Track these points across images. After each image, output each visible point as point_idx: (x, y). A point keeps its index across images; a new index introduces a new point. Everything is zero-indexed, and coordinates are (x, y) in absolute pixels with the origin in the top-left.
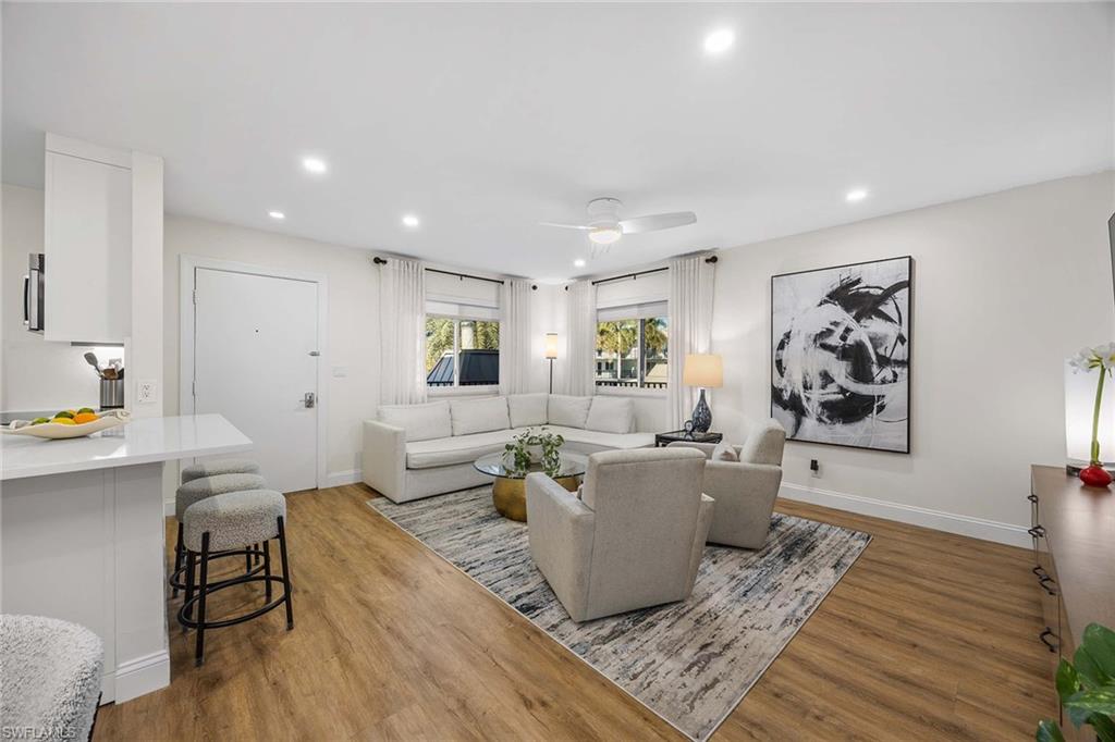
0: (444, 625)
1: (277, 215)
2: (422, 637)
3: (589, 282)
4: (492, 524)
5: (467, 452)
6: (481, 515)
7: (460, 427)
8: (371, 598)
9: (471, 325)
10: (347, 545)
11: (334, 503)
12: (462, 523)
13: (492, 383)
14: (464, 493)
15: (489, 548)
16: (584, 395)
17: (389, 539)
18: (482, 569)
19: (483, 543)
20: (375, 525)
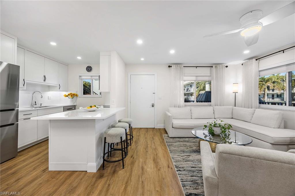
0: (158, 191)
1: (142, 59)
2: (149, 192)
3: (254, 60)
4: (195, 154)
5: (193, 125)
6: (194, 149)
7: (194, 116)
8: (145, 167)
9: (209, 83)
10: (151, 147)
11: (156, 133)
12: (186, 150)
13: (208, 102)
14: (192, 139)
15: (190, 164)
16: (252, 108)
17: (162, 148)
18: (183, 172)
19: (188, 161)
20: (161, 143)
